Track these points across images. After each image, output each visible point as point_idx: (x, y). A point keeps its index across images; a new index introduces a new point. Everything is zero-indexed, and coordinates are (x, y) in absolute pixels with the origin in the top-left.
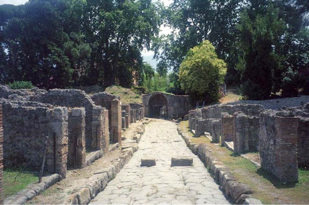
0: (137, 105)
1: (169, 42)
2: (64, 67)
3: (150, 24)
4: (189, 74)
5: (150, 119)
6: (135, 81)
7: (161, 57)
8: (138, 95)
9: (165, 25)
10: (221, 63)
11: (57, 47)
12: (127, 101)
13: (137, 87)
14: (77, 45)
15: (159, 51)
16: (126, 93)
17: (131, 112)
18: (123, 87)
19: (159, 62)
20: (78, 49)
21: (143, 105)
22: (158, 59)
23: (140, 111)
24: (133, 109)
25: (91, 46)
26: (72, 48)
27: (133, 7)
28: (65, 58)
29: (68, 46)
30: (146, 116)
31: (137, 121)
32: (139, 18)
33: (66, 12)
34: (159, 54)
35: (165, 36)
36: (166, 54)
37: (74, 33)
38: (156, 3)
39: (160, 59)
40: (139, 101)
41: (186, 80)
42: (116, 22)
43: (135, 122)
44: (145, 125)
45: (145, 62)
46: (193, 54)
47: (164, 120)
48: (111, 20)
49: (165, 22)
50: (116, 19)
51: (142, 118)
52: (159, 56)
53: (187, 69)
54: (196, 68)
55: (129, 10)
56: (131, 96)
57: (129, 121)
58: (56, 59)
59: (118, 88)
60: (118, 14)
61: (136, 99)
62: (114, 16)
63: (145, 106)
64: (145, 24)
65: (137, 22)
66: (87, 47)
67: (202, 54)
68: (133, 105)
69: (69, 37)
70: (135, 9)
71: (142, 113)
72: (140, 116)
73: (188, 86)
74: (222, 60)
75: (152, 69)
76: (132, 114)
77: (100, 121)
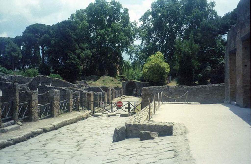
0: (119, 88)
1: (139, 50)
2: (77, 66)
3: (128, 37)
4: (148, 71)
5: (126, 96)
6: (118, 72)
7: (134, 59)
8: (119, 82)
9: (137, 39)
10: (166, 65)
11: (73, 54)
12: (113, 85)
13: (120, 75)
14: (83, 51)
15: (133, 55)
16: (112, 80)
17: (115, 92)
18: (110, 76)
19: (132, 62)
20: (84, 54)
21: (122, 88)
22: (132, 60)
23: (120, 92)
24: (116, 91)
25: (91, 52)
26: (80, 53)
27: (117, 27)
28: (78, 61)
29: (78, 52)
30: (124, 95)
31: (118, 97)
32: (121, 33)
33: (77, 31)
34: (132, 57)
35: (136, 46)
36: (137, 57)
37: (82, 44)
38: (133, 22)
39: (133, 60)
40: (120, 85)
41: (146, 75)
42: (107, 36)
43: (117, 98)
44: (122, 99)
45: (125, 60)
46: (150, 60)
47: (135, 97)
48: (104, 35)
49: (137, 37)
50: (106, 34)
51: (122, 96)
52: (133, 58)
53: (147, 68)
54: (151, 68)
55: (115, 29)
56: (116, 82)
57: (114, 97)
58: (72, 62)
59: (108, 77)
60: (108, 31)
61: (119, 84)
62: (105, 32)
63: (124, 89)
64: (124, 37)
65: (120, 36)
66: (89, 52)
67: (155, 60)
68: (116, 88)
69: (79, 46)
70: (118, 28)
71: (121, 93)
72: (120, 94)
73: (147, 78)
74: (167, 63)
75: (129, 64)
76: (115, 93)
77: (105, 96)
